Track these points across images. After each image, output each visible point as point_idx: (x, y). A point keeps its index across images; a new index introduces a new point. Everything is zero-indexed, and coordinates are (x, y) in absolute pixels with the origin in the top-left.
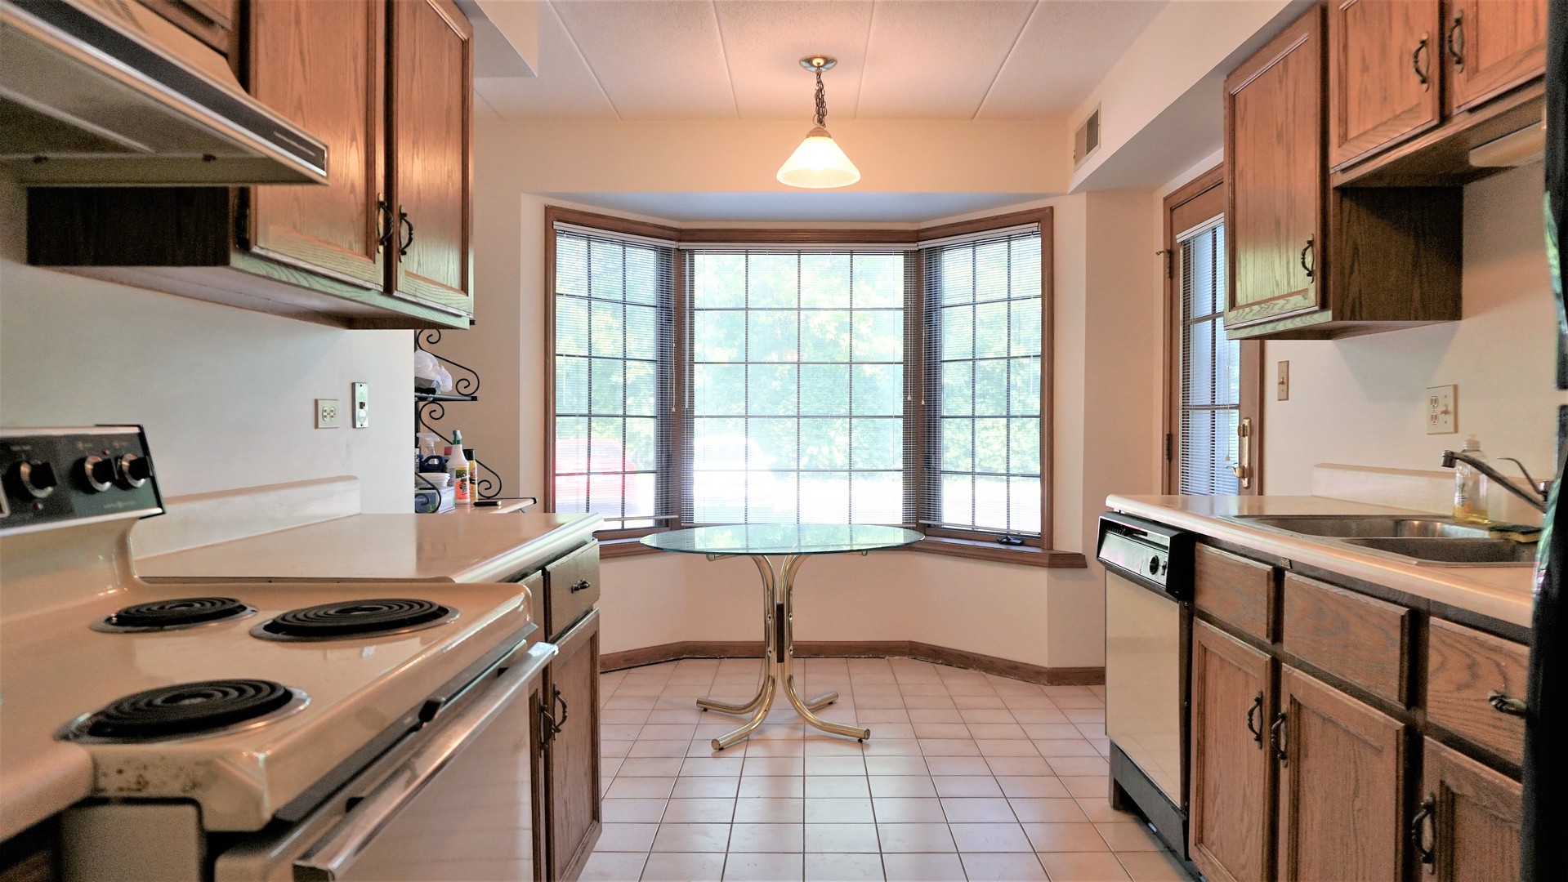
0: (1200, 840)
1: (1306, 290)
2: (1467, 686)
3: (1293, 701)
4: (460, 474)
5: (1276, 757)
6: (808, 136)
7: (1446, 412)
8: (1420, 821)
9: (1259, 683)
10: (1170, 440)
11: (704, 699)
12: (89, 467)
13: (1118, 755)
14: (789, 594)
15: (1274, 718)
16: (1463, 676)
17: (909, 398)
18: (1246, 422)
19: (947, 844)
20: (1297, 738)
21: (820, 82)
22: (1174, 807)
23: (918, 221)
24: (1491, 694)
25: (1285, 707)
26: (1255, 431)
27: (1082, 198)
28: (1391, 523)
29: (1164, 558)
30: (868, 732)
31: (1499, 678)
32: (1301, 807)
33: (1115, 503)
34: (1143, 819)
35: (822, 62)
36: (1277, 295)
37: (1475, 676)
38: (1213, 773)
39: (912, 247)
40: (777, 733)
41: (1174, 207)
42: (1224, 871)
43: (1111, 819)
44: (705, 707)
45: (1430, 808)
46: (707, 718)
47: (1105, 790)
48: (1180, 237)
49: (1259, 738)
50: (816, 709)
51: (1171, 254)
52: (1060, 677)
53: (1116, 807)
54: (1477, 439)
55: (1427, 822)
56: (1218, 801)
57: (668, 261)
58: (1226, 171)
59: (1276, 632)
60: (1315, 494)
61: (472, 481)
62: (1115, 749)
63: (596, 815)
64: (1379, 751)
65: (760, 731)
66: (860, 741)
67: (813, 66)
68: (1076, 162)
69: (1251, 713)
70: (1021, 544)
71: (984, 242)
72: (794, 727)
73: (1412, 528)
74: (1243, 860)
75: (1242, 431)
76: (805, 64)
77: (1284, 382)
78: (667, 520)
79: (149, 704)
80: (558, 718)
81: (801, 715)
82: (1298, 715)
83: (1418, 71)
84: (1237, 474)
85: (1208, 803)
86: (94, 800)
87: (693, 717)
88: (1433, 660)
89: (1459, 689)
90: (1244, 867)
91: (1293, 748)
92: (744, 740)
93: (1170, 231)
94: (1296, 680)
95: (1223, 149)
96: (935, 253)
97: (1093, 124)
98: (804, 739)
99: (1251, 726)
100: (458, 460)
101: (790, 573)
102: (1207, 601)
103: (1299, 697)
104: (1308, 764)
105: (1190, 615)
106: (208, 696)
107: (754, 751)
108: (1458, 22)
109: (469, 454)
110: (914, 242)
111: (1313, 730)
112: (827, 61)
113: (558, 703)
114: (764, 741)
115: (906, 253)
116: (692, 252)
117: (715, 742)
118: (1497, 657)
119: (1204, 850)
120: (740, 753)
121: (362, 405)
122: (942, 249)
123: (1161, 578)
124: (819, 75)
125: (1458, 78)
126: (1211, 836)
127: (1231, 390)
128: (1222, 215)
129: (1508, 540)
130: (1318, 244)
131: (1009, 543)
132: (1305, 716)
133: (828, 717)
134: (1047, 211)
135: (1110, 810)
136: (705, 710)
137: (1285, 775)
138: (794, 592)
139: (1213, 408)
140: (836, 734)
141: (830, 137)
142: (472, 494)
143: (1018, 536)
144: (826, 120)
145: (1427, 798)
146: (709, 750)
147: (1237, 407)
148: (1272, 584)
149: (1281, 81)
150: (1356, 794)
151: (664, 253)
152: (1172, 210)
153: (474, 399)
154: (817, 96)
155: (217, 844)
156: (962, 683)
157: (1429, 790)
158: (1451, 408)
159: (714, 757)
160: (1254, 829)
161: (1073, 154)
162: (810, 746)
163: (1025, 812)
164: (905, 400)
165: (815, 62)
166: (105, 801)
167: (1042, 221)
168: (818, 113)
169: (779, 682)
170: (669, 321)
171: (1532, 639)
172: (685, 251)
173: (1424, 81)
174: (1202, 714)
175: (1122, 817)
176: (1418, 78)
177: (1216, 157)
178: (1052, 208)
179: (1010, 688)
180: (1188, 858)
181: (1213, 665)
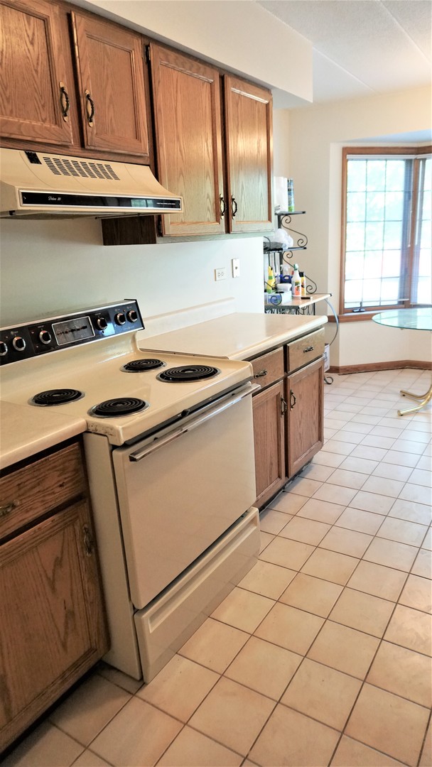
4: (297, 284)
11: (405, 390)
12: (118, 316)
44: (404, 394)
46: (402, 400)
57: (411, 167)
61: (302, 286)
63: (320, 438)
78: (403, 301)
79: (109, 405)
80: (292, 403)
86: (88, 432)
87: (397, 398)
92: (415, 413)
100: (296, 278)
106: (123, 404)
107: (417, 418)
109: (301, 275)
113: (292, 397)
114: (426, 414)
116: (424, 160)
117: (399, 412)
120: (410, 419)
121: (236, 268)
136: (403, 396)
142: (303, 292)
146: (395, 415)
151: (409, 162)
153: (305, 248)
155: (114, 447)
159: (395, 419)
166: (91, 432)
170: (409, 198)
172: (420, 160)
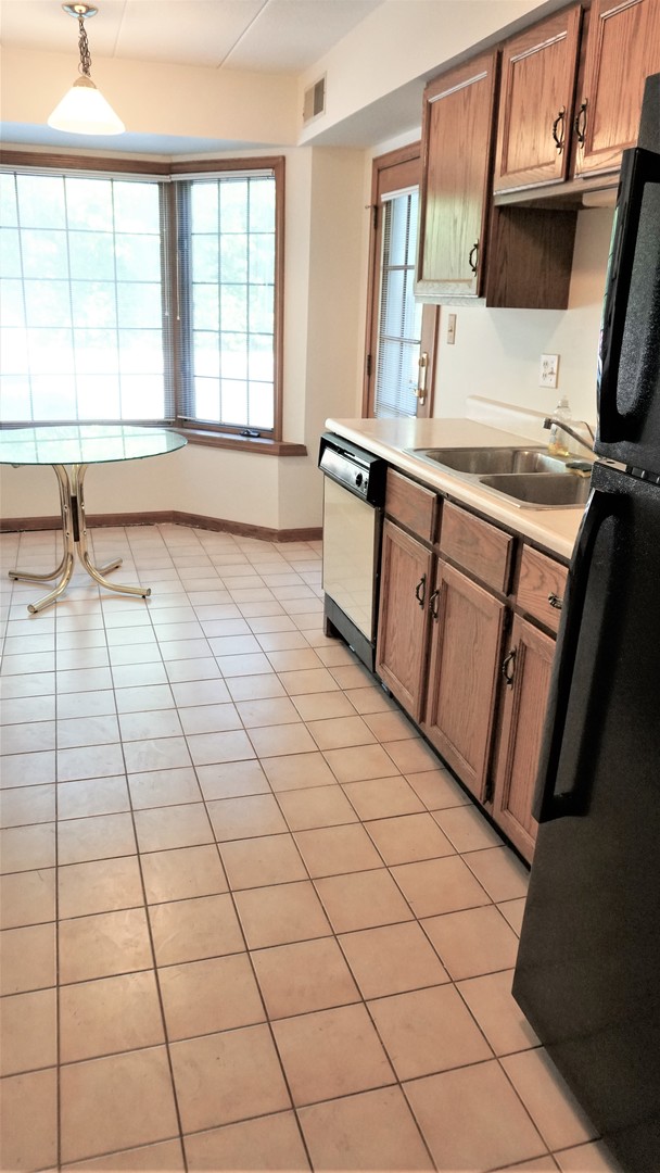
0: (383, 661)
1: (471, 281)
2: (539, 588)
3: (444, 582)
5: (431, 616)
6: (75, 85)
7: (552, 373)
8: (508, 662)
9: (423, 569)
10: (370, 360)
11: (13, 570)
13: (330, 603)
14: (81, 489)
15: (432, 593)
16: (536, 582)
17: (167, 314)
18: (425, 356)
19: (215, 673)
20: (445, 605)
21: (82, 30)
22: (367, 641)
23: (170, 155)
24: (551, 595)
25: (438, 586)
26: (430, 363)
27: (309, 152)
28: (511, 453)
29: (366, 476)
30: (149, 590)
31: (555, 586)
32: (445, 647)
33: (332, 425)
34: (346, 643)
35: (84, 9)
36: (451, 278)
37: (543, 582)
38: (393, 620)
39: (165, 179)
40: (77, 595)
41: (381, 167)
42: (397, 681)
43: (325, 644)
44: (16, 577)
45: (513, 654)
46: (19, 586)
47: (321, 623)
48: (385, 197)
49: (422, 603)
50: (106, 573)
51: (376, 209)
52: (287, 536)
53: (328, 636)
54: (567, 399)
55: (511, 662)
56: (395, 638)
58: (423, 148)
59: (436, 537)
60: (468, 417)
62: (327, 597)
64: (489, 619)
65: (63, 595)
66: (144, 597)
67: (75, 12)
68: (305, 120)
69: (418, 588)
70: (258, 436)
71: (228, 180)
72: (90, 589)
73: (523, 456)
74: (409, 674)
75: (422, 362)
76: (66, 8)
77: (452, 330)
81: (95, 578)
82: (446, 591)
83: (555, 137)
84: (417, 394)
85: (389, 639)
87: (8, 587)
88: (523, 571)
89: (534, 589)
90: (409, 679)
91: (442, 611)
92: (53, 603)
93: (377, 193)
94: (446, 570)
95: (420, 128)
96: (184, 185)
97: (319, 89)
98: (101, 599)
99: (417, 596)
101: (80, 473)
102: (393, 507)
103: (447, 580)
104: (451, 621)
105: (382, 517)
107: (62, 611)
108: (584, 107)
110: (167, 174)
111: (454, 600)
112: (89, 9)
114: (68, 603)
115: (160, 184)
117: (30, 607)
118: (555, 574)
119: (385, 668)
120: (51, 614)
122: (191, 182)
123: (364, 491)
124: (81, 22)
125: (580, 153)
126: (390, 659)
127: (415, 330)
128: (417, 186)
129: (576, 474)
130: (481, 247)
131: (249, 435)
132: (450, 592)
133: (115, 579)
134: (281, 160)
135: (325, 637)
136: (16, 579)
137: (436, 626)
138: (84, 487)
139: (402, 341)
140: (123, 593)
141: (95, 87)
143: (255, 430)
144: (91, 69)
145: (512, 649)
146: (26, 613)
147: (420, 343)
148: (435, 506)
149: (465, 105)
150: (475, 642)
152: (379, 171)
154: (81, 45)
156: (215, 543)
157: (513, 645)
158: (555, 371)
159: (31, 619)
160: (416, 657)
161: (302, 112)
162: (106, 604)
163: (268, 643)
164: (163, 315)
165: (77, 8)
167: (276, 166)
168: (83, 62)
169: (77, 558)
171: (571, 565)
173: (558, 146)
174: (387, 583)
175: (332, 642)
176: (556, 143)
177: (414, 134)
178: (284, 158)
179: (251, 546)
180: (374, 671)
181: (396, 552)
